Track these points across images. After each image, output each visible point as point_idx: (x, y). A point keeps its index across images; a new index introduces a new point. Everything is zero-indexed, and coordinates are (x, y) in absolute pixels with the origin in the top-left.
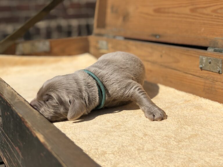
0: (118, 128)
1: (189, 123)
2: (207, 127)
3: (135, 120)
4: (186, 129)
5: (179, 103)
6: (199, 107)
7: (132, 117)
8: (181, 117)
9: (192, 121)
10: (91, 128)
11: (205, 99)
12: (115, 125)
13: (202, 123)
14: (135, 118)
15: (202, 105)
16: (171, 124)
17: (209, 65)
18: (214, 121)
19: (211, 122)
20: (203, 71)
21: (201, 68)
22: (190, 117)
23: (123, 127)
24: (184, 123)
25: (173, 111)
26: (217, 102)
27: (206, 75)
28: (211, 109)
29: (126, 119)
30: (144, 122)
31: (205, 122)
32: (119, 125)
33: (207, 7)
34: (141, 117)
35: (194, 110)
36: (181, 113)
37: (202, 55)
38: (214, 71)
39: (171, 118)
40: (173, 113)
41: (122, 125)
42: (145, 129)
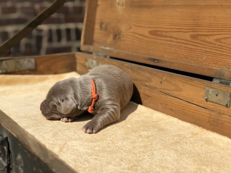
0: (135, 170)
1: (206, 163)
2: (225, 168)
3: (149, 159)
4: (205, 170)
5: (188, 137)
6: (209, 142)
7: (144, 154)
8: (195, 156)
9: (207, 160)
10: (106, 170)
11: (213, 133)
12: (130, 165)
13: (218, 162)
14: (148, 156)
15: (211, 139)
16: (188, 164)
17: (216, 97)
18: (229, 160)
19: (227, 161)
20: (208, 103)
21: (207, 100)
22: (204, 155)
23: (139, 168)
24: (201, 163)
25: (184, 147)
26: (226, 137)
27: (212, 107)
28: (222, 145)
29: (140, 157)
30: (158, 161)
31: (221, 161)
32: (135, 165)
33: (210, 35)
34: (154, 154)
35: (205, 145)
36: (193, 150)
37: (207, 87)
38: (221, 104)
39: (185, 156)
40: (185, 150)
41: (137, 166)
42: (163, 171)
